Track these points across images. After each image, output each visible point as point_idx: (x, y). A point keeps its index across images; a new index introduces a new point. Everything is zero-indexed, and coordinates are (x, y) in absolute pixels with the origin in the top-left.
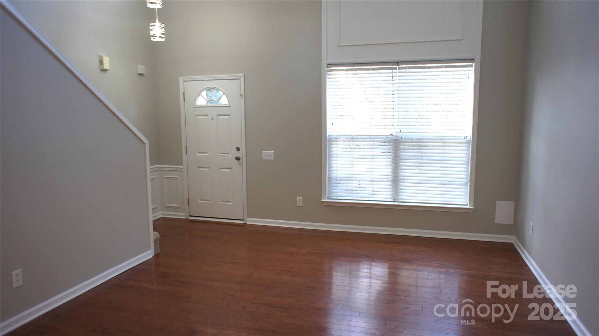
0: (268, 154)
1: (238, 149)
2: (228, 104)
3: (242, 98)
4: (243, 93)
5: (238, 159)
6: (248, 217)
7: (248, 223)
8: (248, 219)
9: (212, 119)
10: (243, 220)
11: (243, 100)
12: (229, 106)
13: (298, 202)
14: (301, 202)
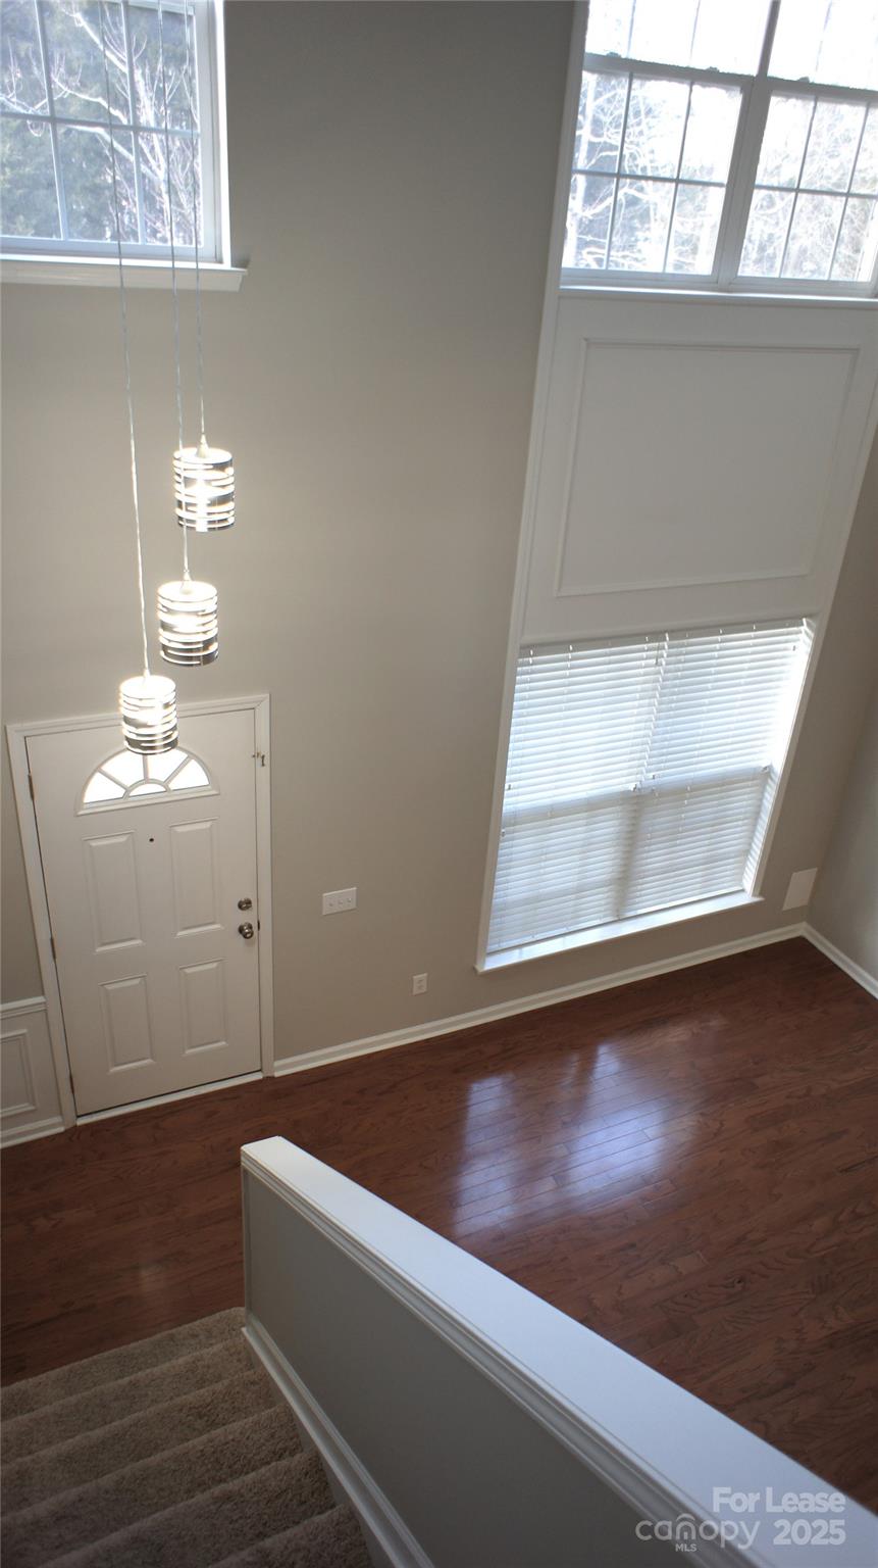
0: (339, 899)
1: (244, 905)
2: (206, 782)
3: (263, 765)
4: (265, 751)
5: (245, 932)
6: (276, 1058)
7: (277, 1074)
8: (277, 1064)
9: (152, 840)
10: (260, 1070)
11: (264, 773)
12: (214, 792)
13: (416, 986)
14: (424, 984)
